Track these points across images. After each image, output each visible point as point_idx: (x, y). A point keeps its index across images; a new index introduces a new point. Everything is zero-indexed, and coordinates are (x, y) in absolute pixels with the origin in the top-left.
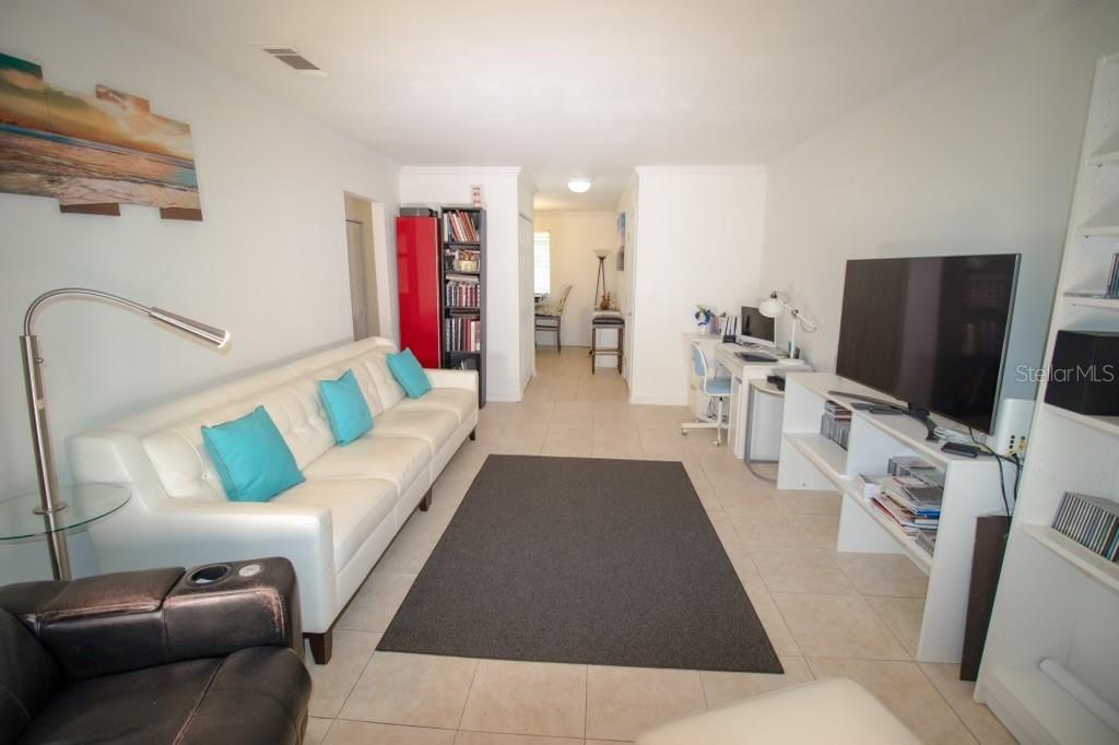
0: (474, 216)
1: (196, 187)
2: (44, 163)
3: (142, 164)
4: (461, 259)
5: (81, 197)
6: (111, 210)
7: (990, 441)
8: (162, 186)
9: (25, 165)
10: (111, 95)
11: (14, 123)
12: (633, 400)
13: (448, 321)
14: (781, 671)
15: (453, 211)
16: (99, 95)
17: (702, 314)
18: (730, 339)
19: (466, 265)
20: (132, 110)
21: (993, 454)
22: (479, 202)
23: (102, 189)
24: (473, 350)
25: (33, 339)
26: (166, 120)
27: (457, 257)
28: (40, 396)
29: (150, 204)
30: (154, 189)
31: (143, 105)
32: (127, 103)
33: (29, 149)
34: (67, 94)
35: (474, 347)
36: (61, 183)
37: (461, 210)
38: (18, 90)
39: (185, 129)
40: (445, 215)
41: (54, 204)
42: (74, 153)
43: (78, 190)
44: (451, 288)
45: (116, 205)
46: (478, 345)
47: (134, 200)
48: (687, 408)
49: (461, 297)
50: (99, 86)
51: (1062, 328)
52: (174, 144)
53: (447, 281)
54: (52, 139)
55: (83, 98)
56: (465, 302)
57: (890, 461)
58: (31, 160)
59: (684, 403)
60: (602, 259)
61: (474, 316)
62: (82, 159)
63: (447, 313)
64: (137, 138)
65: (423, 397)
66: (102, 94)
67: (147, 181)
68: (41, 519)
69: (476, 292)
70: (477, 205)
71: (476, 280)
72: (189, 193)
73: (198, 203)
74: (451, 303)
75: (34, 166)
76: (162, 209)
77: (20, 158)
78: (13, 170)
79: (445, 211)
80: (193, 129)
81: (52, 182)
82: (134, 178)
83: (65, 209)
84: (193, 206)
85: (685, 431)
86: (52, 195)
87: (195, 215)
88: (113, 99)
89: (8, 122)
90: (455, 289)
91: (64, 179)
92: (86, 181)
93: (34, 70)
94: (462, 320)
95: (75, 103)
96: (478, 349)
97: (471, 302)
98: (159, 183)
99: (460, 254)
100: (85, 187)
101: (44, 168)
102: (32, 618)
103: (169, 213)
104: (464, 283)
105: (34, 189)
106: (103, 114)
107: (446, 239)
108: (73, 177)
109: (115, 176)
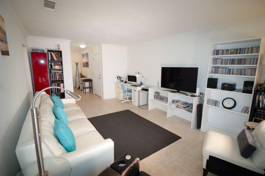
0: (59, 53)
7: (195, 94)
13: (52, 84)
14: (181, 138)
15: (52, 51)
17: (119, 77)
18: (126, 82)
19: (57, 67)
21: (197, 96)
26: (1, 16)
37: (54, 51)
44: (52, 74)
48: (116, 98)
49: (56, 77)
51: (208, 78)
52: (3, 26)
53: (51, 72)
56: (58, 78)
57: (173, 100)
59: (115, 97)
60: (77, 64)
61: (61, 82)
63: (52, 82)
70: (59, 50)
71: (62, 71)
74: (53, 79)
79: (49, 51)
90: (54, 74)
94: (57, 84)
96: (63, 91)
97: (60, 78)
99: (54, 64)
104: (57, 73)
107: (50, 60)
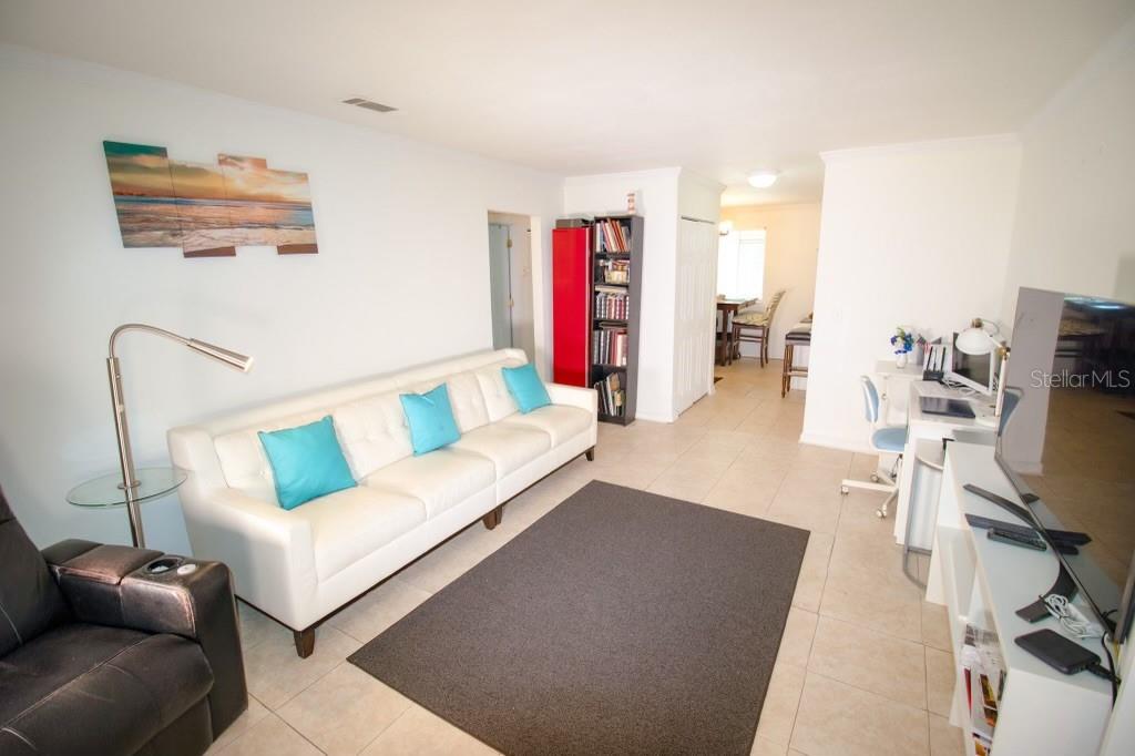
1: (313, 225)
2: (167, 222)
3: (259, 212)
4: (614, 270)
5: (200, 245)
6: (229, 252)
8: (277, 228)
9: (153, 225)
10: (229, 160)
11: (142, 195)
12: (805, 438)
13: (596, 333)
15: (605, 220)
16: (221, 162)
17: (899, 339)
18: (933, 376)
19: (617, 276)
20: (249, 169)
22: (633, 209)
23: (220, 237)
24: (618, 364)
25: (116, 361)
26: (283, 173)
27: (610, 268)
28: (121, 402)
29: (265, 243)
30: (270, 232)
31: (260, 164)
32: (245, 165)
33: (156, 213)
34: (189, 166)
35: (620, 361)
36: (182, 236)
37: (614, 219)
38: (146, 170)
39: (303, 177)
40: (598, 225)
41: (179, 252)
42: (196, 211)
43: (197, 240)
44: (601, 299)
45: (233, 248)
46: (624, 359)
47: (251, 242)
49: (610, 309)
50: (219, 155)
52: (290, 192)
53: (597, 293)
54: (176, 203)
55: (202, 167)
56: (614, 314)
58: (157, 220)
61: (621, 330)
62: (201, 215)
63: (597, 325)
64: (254, 191)
65: (536, 412)
66: (224, 160)
67: (262, 225)
68: (123, 492)
69: (625, 306)
70: (631, 213)
71: (624, 291)
72: (305, 231)
73: (315, 238)
74: (601, 315)
75: (159, 225)
76: (278, 247)
77: (148, 220)
78: (141, 230)
79: (598, 220)
80: (310, 177)
81: (174, 235)
82: (251, 225)
83: (188, 255)
84: (309, 241)
85: (845, 490)
86: (175, 245)
87: (312, 248)
88: (233, 165)
89: (138, 195)
90: (605, 300)
91: (184, 232)
92: (204, 232)
93: (160, 152)
94: (611, 333)
95: (197, 171)
96: (625, 363)
97: (620, 315)
98: (275, 226)
99: (614, 264)
100: (203, 236)
101: (168, 226)
102: (57, 569)
103: (285, 249)
104: (613, 295)
105: (160, 242)
106: (223, 177)
107: (598, 250)
108: (192, 230)
109: (232, 225)
